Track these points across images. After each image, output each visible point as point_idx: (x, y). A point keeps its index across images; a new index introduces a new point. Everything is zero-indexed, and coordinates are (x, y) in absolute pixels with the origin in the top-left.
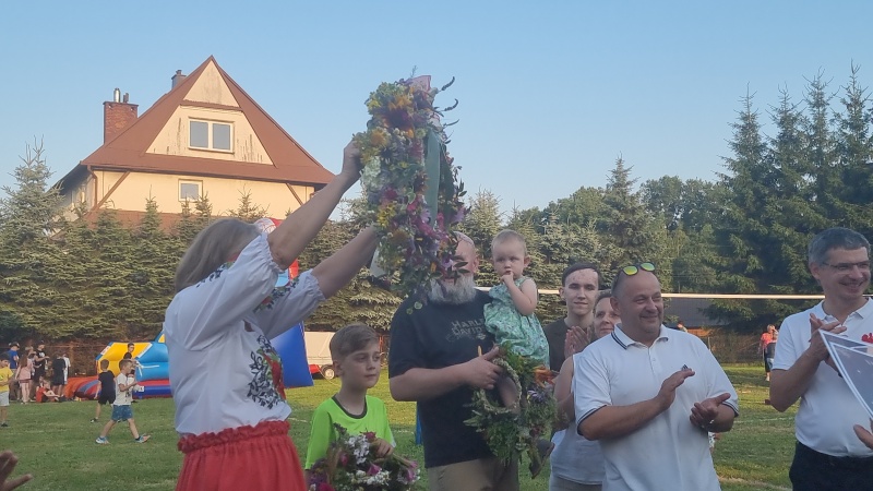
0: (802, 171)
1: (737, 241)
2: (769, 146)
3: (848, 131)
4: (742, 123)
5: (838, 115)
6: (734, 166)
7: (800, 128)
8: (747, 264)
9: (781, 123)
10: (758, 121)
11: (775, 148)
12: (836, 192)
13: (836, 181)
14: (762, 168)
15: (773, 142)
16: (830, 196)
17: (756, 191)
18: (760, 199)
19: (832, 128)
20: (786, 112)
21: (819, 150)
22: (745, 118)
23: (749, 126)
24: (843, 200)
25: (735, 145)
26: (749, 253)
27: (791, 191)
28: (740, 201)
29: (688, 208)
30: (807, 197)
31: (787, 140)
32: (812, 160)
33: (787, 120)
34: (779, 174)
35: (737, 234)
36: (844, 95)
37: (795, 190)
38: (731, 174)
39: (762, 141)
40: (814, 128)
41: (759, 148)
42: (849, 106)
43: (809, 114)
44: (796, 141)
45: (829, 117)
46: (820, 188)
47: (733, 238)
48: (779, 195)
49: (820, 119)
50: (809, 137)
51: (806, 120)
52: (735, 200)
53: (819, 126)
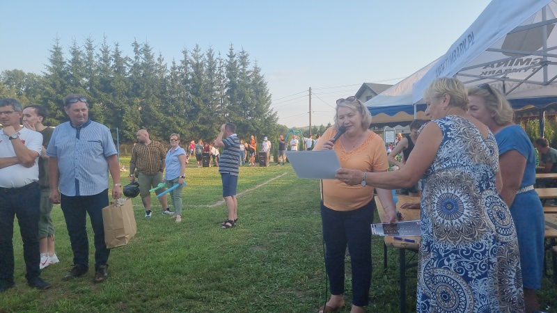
0: (82, 76)
1: (52, 104)
2: (68, 63)
3: (102, 62)
4: (54, 50)
5: (98, 55)
6: (50, 69)
7: (82, 57)
8: (56, 113)
9: (73, 54)
10: (62, 51)
11: (70, 64)
12: (97, 87)
13: (97, 82)
14: (64, 72)
15: (69, 62)
16: (94, 88)
17: (61, 82)
18: (63, 87)
19: (96, 60)
20: (75, 49)
21: (90, 68)
22: (56, 48)
23: (57, 52)
24: (100, 90)
25: (50, 60)
26: (57, 109)
27: (77, 84)
28: (54, 86)
29: (28, 86)
30: (85, 87)
31: (75, 61)
32: (87, 72)
33: (75, 53)
34: (72, 76)
35: (52, 100)
36: (101, 47)
37: (79, 84)
38: (49, 73)
39: (64, 60)
40: (88, 58)
41: (62, 63)
42: (103, 52)
43: (85, 52)
44: (80, 63)
45: (94, 55)
46: (91, 84)
47: (49, 102)
48: (72, 85)
49: (90, 55)
50: (86, 62)
51: (84, 55)
52: (51, 85)
53: (90, 58)
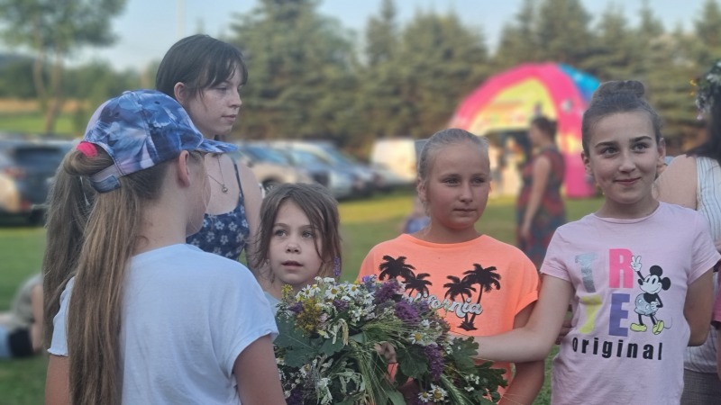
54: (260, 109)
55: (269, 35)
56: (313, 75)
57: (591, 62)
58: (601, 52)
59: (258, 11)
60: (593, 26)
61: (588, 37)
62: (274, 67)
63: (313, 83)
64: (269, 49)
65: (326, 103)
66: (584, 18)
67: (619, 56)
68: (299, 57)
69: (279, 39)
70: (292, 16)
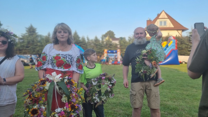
54: (26, 49)
55: (28, 37)
56: (36, 44)
57: (80, 44)
58: (81, 43)
59: (26, 34)
60: (80, 39)
61: (80, 40)
62: (29, 43)
63: (36, 46)
64: (28, 40)
65: (38, 49)
66: (79, 38)
67: (84, 43)
68: (33, 41)
69: (29, 38)
70: (32, 35)
